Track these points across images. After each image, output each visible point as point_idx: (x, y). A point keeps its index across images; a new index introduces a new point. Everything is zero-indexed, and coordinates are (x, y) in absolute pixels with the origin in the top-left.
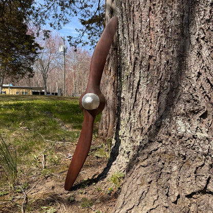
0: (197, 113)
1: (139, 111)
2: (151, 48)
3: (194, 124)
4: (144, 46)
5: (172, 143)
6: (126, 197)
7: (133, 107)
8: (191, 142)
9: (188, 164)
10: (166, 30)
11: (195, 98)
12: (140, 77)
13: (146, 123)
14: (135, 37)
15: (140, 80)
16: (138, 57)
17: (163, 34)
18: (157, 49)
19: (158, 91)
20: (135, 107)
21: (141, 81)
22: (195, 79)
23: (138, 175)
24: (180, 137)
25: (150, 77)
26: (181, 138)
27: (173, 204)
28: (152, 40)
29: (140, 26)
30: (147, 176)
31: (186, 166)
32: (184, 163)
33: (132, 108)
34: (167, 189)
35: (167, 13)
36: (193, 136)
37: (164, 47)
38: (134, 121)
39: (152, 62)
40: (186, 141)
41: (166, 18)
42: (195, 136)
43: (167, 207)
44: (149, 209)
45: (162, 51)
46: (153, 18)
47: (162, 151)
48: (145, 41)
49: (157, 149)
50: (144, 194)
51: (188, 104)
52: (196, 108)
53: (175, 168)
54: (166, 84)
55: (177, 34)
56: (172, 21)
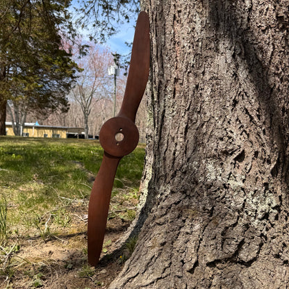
0: (231, 154)
1: (164, 152)
2: (176, 68)
3: (226, 169)
4: (169, 66)
5: (199, 195)
6: (132, 263)
7: (158, 148)
8: (221, 192)
9: (216, 223)
10: (195, 44)
11: (230, 134)
12: (165, 107)
13: (170, 168)
14: (159, 54)
15: (164, 111)
16: (162, 80)
17: (191, 50)
18: (185, 70)
19: (185, 126)
20: (160, 147)
21: (166, 112)
22: (230, 108)
24: (209, 187)
25: (176, 107)
26: (210, 188)
27: (188, 274)
28: (178, 58)
29: (163, 40)
30: (161, 236)
31: (213, 225)
32: (211, 221)
34: (184, 254)
35: (195, 22)
36: (224, 185)
37: (193, 66)
39: (178, 87)
40: (216, 191)
41: (194, 28)
42: (227, 186)
43: (179, 277)
44: (156, 277)
45: (190, 72)
46: (179, 30)
47: (184, 204)
48: (170, 59)
49: (179, 202)
50: (153, 260)
51: (221, 142)
52: (230, 147)
53: (197, 226)
54: (195, 116)
55: (210, 49)
56: (203, 32)
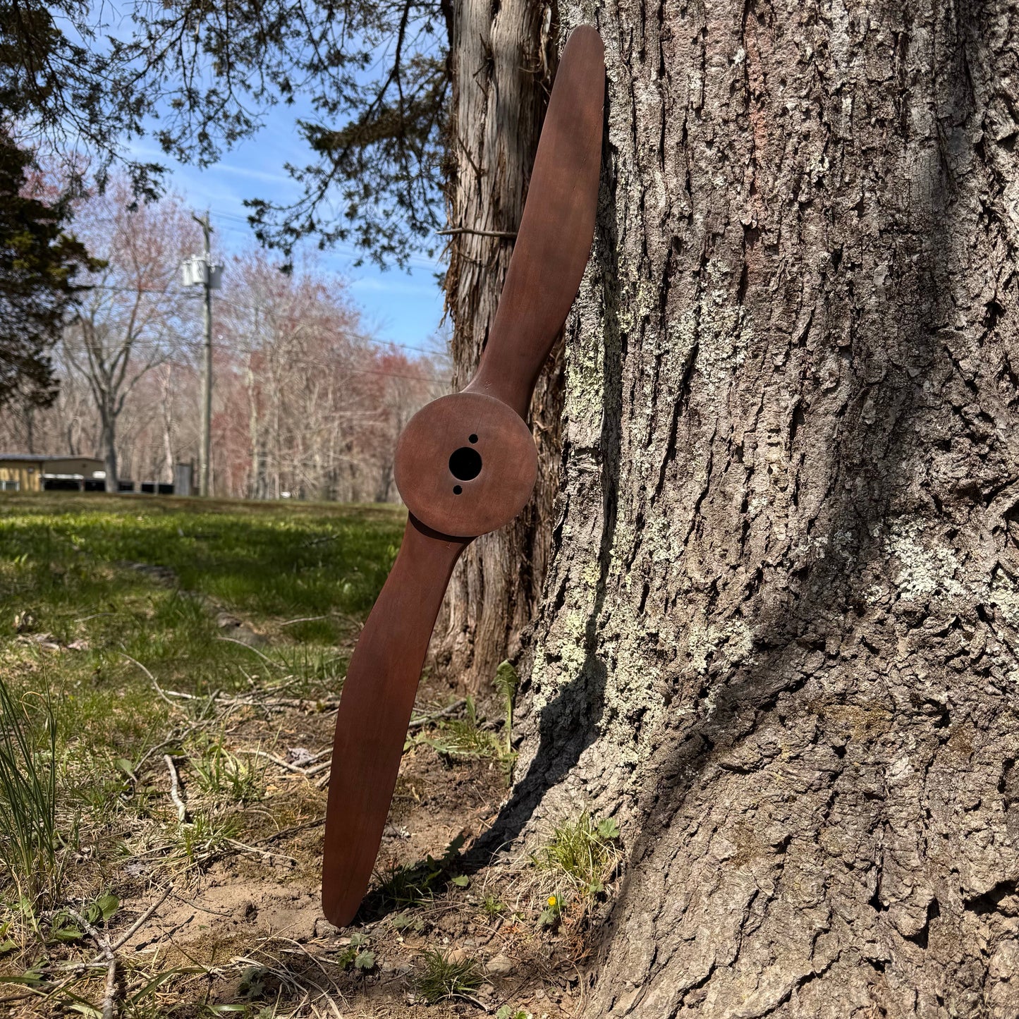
0: (989, 499)
1: (691, 504)
2: (753, 190)
3: (976, 552)
4: (719, 181)
5: (875, 651)
6: (662, 927)
7: (660, 488)
8: (969, 637)
9: (965, 748)
10: (827, 103)
11: (981, 426)
12: (697, 335)
13: (732, 559)
14: (673, 140)
15: (695, 351)
16: (685, 236)
17: (812, 125)
18: (785, 194)
19: (790, 401)
20: (668, 485)
21: (703, 355)
22: (971, 335)
23: (716, 817)
24: (915, 619)
25: (747, 334)
26: (919, 623)
27: (909, 948)
28: (758, 154)
29: (697, 85)
30: (762, 814)
31: (955, 757)
32: (943, 741)
33: (651, 492)
34: (873, 872)
35: (829, 23)
36: (980, 608)
37: (819, 184)
38: (662, 555)
39: (757, 259)
40: (944, 634)
41: (825, 45)
42: (988, 610)
43: (879, 966)
44: (792, 977)
45: (809, 203)
46: (766, 48)
47: (829, 689)
48: (724, 158)
49: (800, 684)
50: (758, 907)
51: (941, 459)
52: (986, 473)
53: (901, 768)
54: (831, 364)
55: (881, 122)
56: (856, 62)
